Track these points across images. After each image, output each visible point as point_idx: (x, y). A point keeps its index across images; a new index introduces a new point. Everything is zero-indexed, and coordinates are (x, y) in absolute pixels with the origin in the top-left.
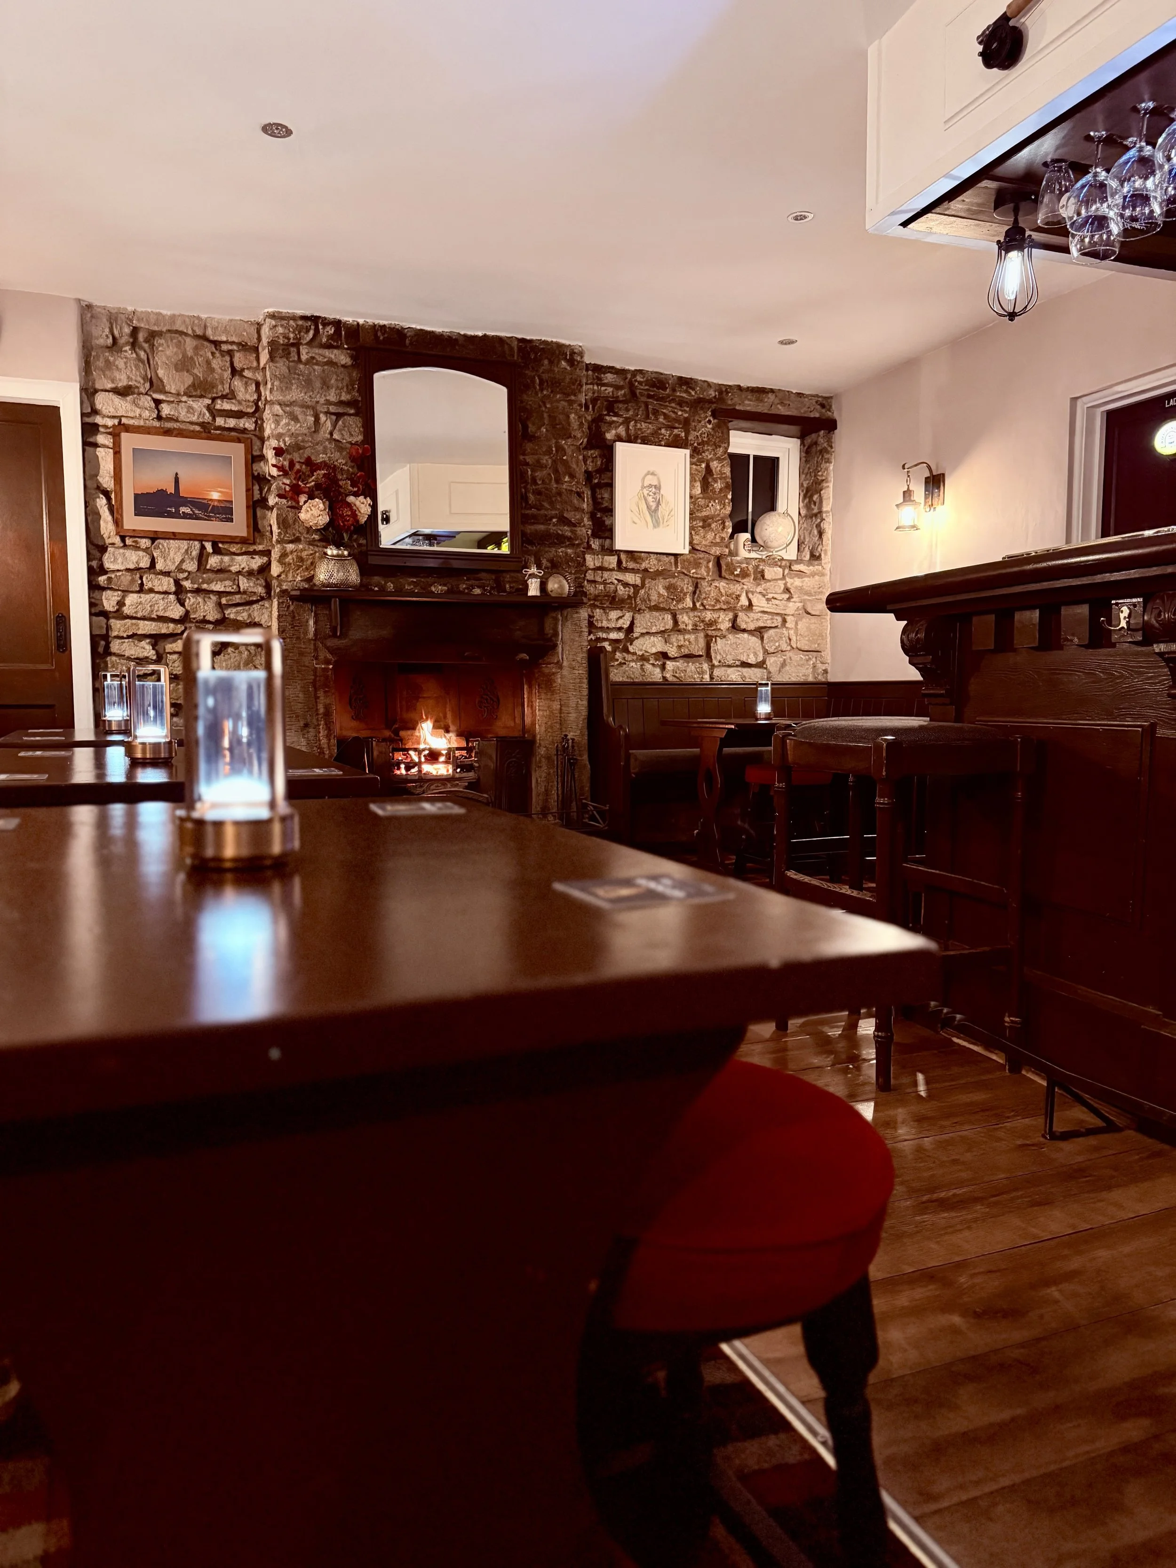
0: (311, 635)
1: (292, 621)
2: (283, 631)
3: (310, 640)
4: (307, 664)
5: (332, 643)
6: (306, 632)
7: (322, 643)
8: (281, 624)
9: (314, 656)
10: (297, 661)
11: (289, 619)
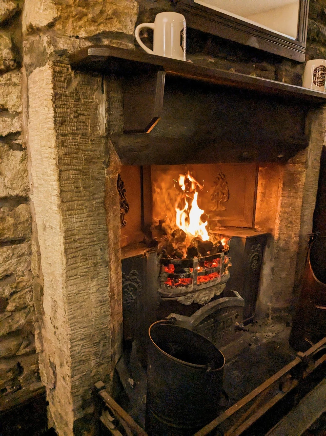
0: (102, 130)
1: (75, 106)
2: (63, 123)
3: (100, 138)
4: (96, 174)
5: (124, 142)
6: (95, 126)
7: (114, 142)
8: (59, 110)
9: (104, 163)
10: (83, 172)
11: (71, 102)
